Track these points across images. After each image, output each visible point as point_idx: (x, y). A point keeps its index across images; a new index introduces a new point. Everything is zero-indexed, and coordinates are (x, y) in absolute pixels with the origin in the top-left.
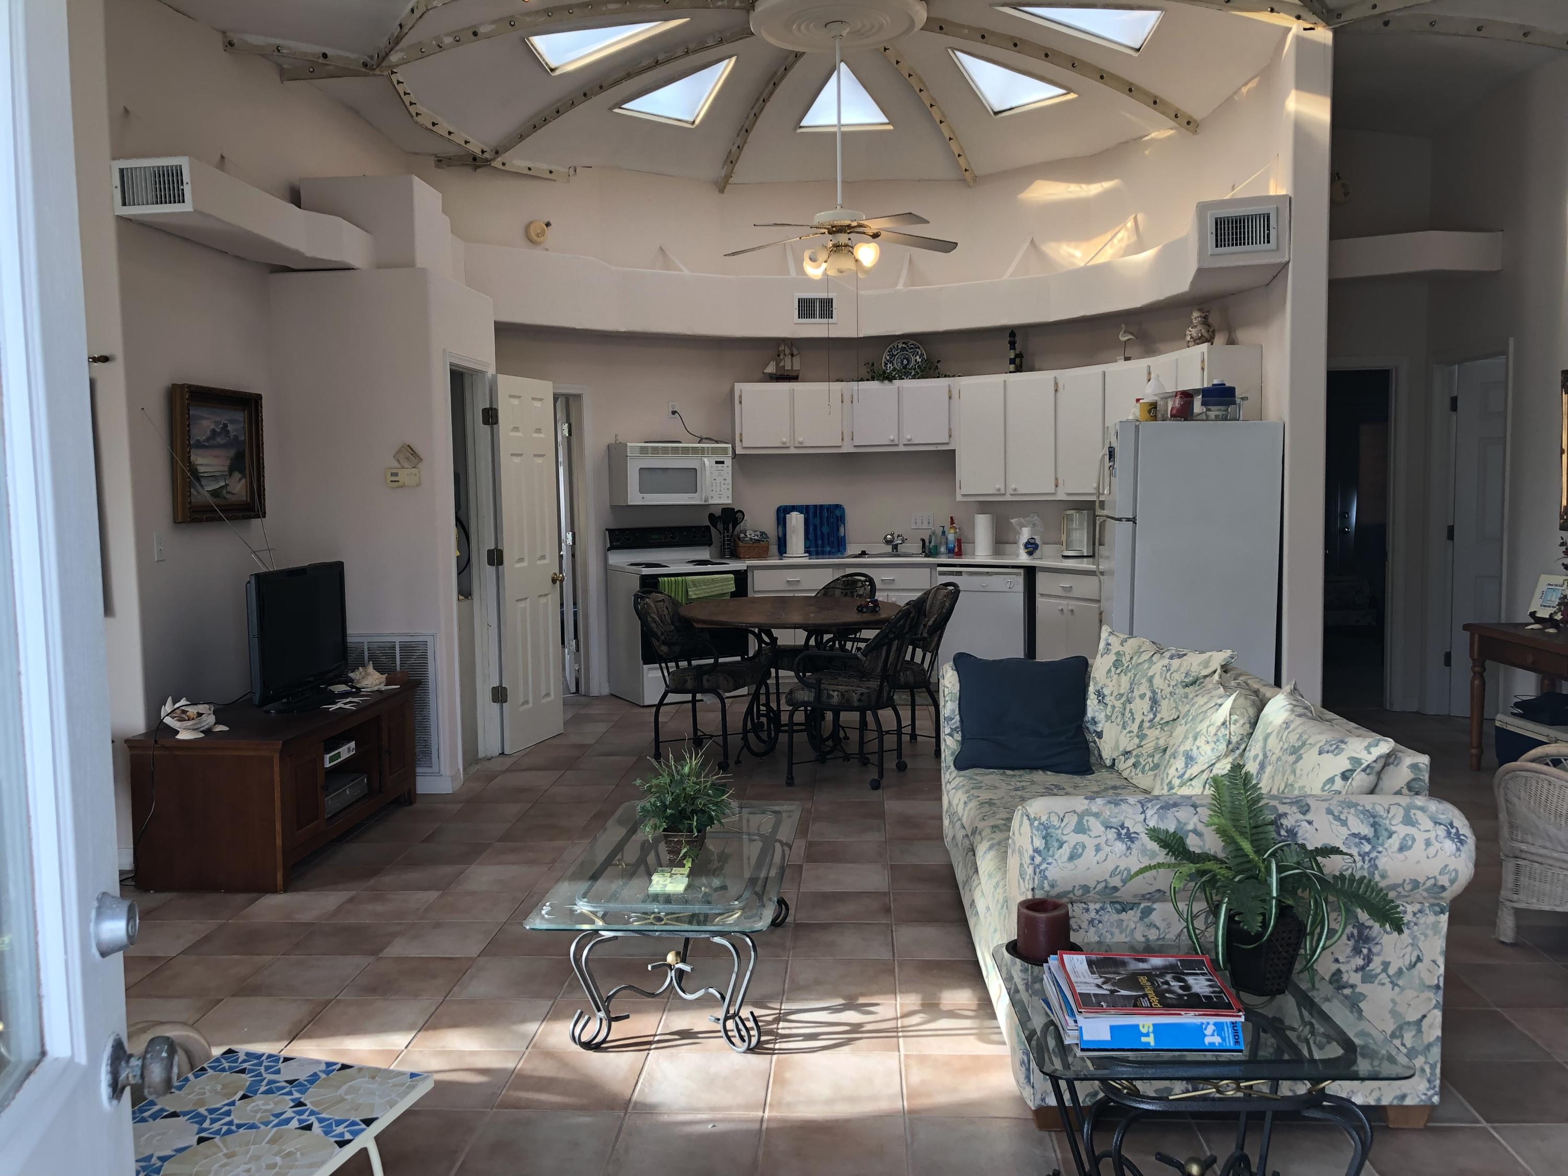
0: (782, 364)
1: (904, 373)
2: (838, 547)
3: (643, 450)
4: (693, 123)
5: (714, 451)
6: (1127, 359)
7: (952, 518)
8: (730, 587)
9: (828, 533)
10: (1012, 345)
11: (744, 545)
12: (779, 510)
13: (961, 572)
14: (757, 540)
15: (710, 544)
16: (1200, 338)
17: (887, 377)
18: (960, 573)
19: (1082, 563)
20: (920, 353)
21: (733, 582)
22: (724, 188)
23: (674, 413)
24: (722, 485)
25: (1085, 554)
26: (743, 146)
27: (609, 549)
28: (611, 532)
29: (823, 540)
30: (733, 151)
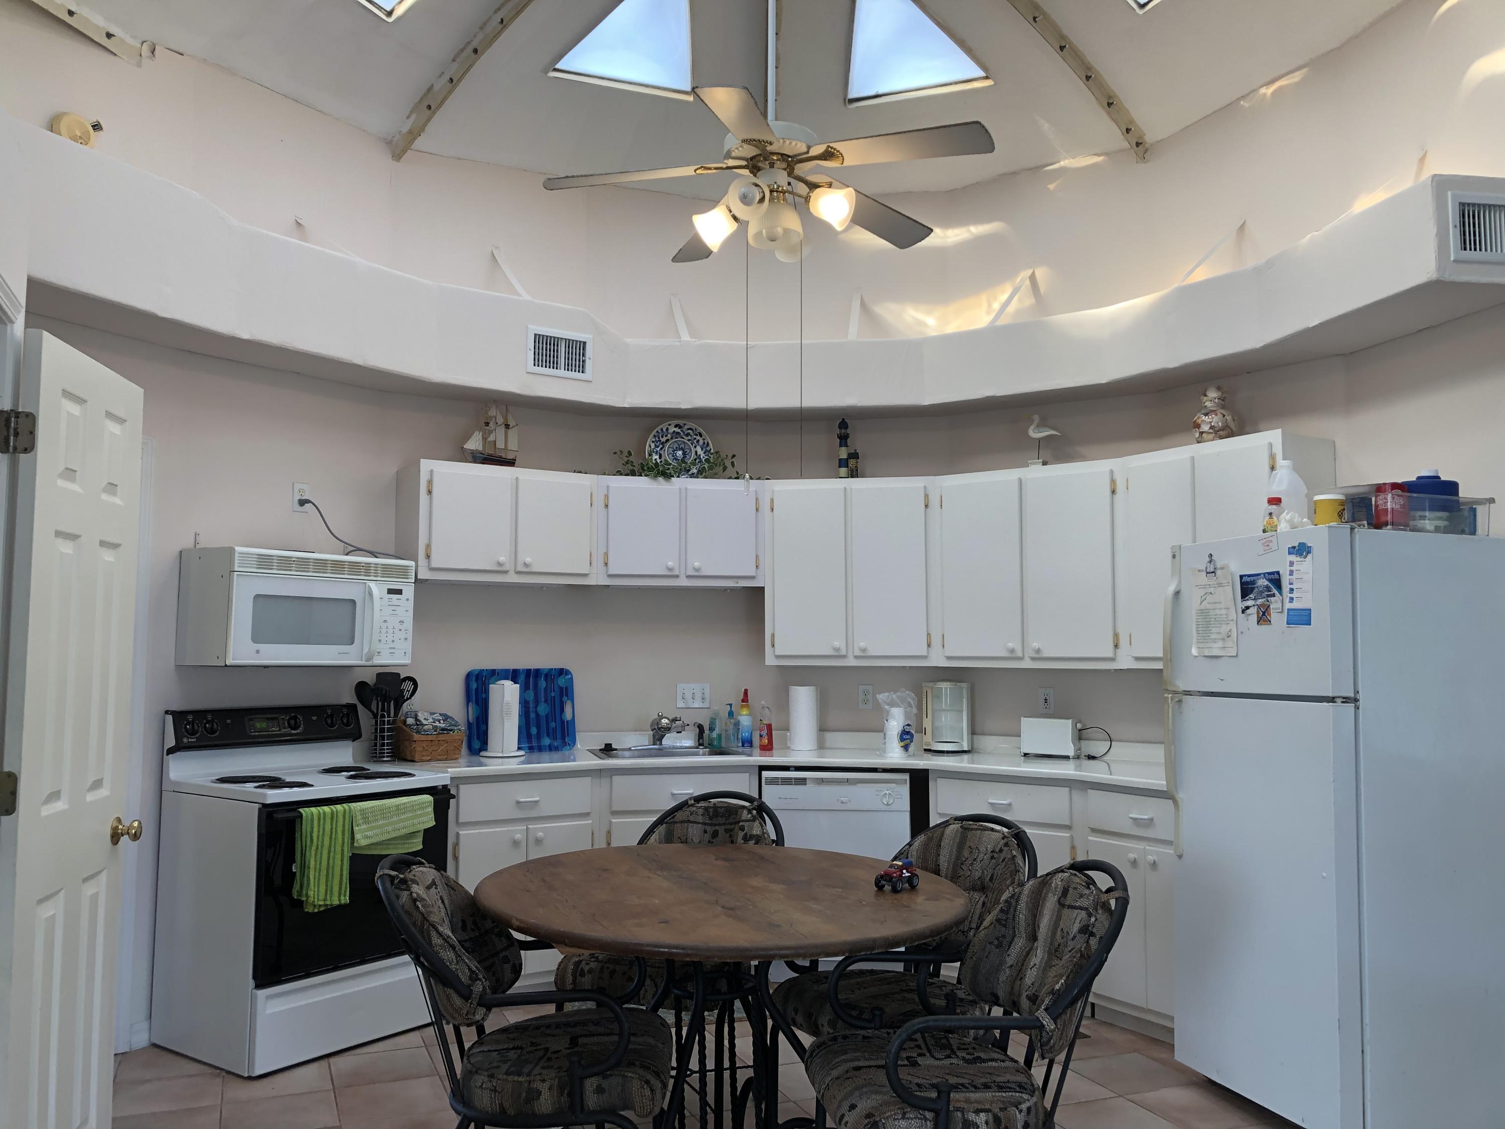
0: (491, 438)
1: (683, 470)
2: (563, 738)
3: (264, 562)
4: (390, 14)
5: (388, 571)
6: (1045, 463)
7: (746, 692)
8: (424, 819)
9: (547, 716)
10: (843, 439)
11: (423, 738)
12: (470, 677)
13: (805, 779)
14: (443, 729)
15: (355, 736)
16: (1222, 429)
17: (663, 472)
18: (802, 781)
19: (962, 761)
20: (701, 442)
21: (430, 809)
22: (404, 151)
23: (302, 503)
24: (396, 631)
25: (966, 749)
26: (459, 80)
27: (171, 751)
28: (179, 717)
29: (538, 727)
30: (436, 88)
